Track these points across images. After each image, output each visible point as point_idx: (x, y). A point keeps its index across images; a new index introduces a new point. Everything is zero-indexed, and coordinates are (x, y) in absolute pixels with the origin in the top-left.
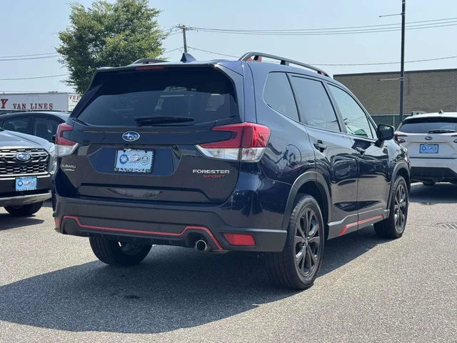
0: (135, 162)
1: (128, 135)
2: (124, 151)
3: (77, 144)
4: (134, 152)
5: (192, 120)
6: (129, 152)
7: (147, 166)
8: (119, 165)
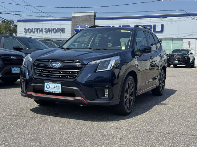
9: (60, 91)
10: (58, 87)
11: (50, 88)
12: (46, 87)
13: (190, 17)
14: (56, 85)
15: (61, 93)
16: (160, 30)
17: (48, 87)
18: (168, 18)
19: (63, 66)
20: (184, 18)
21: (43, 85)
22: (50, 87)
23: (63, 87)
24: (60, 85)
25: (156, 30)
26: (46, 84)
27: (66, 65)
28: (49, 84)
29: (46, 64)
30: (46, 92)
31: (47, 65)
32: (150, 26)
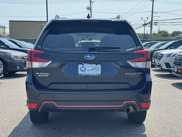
0: (91, 70)
1: (88, 56)
2: (83, 65)
3: (51, 62)
4: (90, 65)
5: (120, 48)
6: (86, 65)
7: (99, 72)
8: (80, 72)
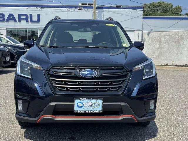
9: (101, 110)
10: (97, 104)
11: (84, 107)
12: (78, 106)
13: (66, 9)
14: (94, 101)
15: (101, 112)
16: (37, 20)
17: (80, 105)
18: (45, 8)
19: (102, 75)
20: (60, 9)
21: (73, 103)
22: (83, 105)
23: (104, 103)
24: (100, 102)
25: (33, 20)
26: (77, 101)
27: (105, 73)
28: (81, 101)
29: (72, 73)
30: (77, 113)
31: (75, 75)
32: (26, 15)
